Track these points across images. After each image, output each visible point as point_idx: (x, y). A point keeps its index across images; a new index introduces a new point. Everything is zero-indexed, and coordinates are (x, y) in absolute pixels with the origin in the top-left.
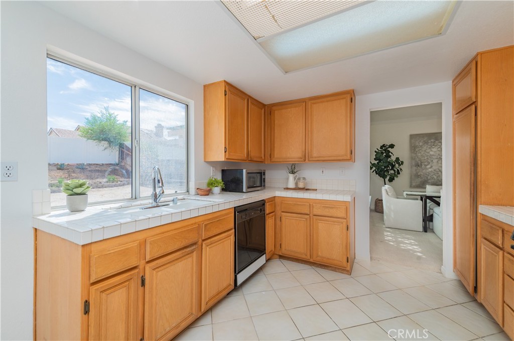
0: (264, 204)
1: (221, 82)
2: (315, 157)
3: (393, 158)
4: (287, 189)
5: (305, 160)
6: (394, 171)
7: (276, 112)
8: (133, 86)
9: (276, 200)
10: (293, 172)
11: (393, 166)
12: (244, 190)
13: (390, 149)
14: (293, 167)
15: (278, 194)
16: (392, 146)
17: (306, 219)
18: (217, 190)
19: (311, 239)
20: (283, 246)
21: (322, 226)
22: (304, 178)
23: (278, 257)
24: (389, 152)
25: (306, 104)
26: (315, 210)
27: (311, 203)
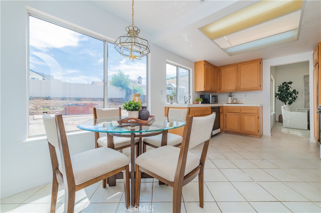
0: (219, 108)
1: (203, 61)
2: (242, 89)
3: (291, 90)
4: (228, 103)
5: (237, 90)
6: (292, 97)
7: (222, 70)
8: (177, 67)
9: (224, 107)
10: (230, 96)
11: (291, 95)
12: (211, 103)
13: (289, 85)
14: (231, 94)
15: (225, 105)
16: (291, 83)
17: (238, 115)
18: (200, 102)
19: (241, 123)
20: (227, 127)
21: (246, 118)
22: (236, 99)
23: (224, 132)
24: (289, 86)
25: (237, 66)
26: (243, 111)
27: (241, 108)
